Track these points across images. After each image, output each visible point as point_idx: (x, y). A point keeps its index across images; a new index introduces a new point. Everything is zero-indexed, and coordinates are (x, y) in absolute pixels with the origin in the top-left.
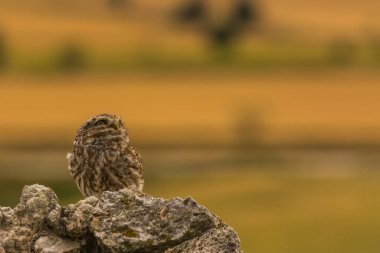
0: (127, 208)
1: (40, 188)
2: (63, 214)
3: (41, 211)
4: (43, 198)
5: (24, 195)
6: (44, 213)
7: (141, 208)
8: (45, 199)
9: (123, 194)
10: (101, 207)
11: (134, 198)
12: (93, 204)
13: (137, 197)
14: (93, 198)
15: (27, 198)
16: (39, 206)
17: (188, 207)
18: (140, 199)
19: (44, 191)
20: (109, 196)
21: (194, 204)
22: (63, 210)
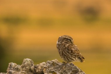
0: (54, 66)
1: (28, 59)
2: (35, 67)
3: (29, 66)
4: (29, 63)
5: (24, 61)
6: (30, 67)
7: (58, 66)
8: (30, 63)
9: (53, 62)
10: (46, 65)
11: (56, 63)
12: (44, 64)
13: (57, 63)
14: (44, 63)
15: (25, 62)
16: (28, 65)
17: (72, 66)
18: (58, 63)
19: (29, 60)
20: (49, 62)
21: (73, 65)
22: (35, 66)
